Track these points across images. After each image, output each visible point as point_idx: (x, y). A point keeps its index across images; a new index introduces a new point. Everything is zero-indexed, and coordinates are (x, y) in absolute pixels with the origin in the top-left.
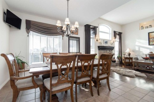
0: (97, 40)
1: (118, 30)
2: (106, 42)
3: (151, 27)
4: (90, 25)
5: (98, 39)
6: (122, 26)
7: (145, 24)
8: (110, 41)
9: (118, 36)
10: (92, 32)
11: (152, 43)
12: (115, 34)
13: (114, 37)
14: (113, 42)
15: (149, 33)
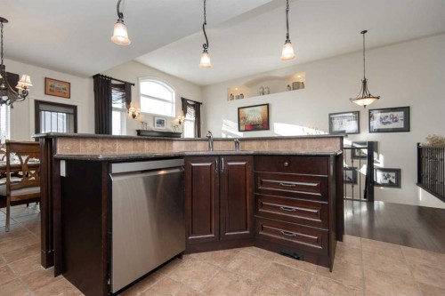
0: (134, 116)
1: (192, 96)
2: (161, 122)
3: (243, 97)
4: (111, 78)
5: (136, 114)
6: (202, 88)
7: (237, 90)
8: (172, 119)
9: (191, 111)
10: (116, 95)
11: (243, 128)
12: (185, 104)
13: (181, 112)
14: (180, 123)
15: (239, 109)
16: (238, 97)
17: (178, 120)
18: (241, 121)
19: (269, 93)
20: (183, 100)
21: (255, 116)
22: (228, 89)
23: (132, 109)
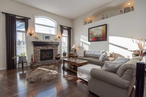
0: (31, 35)
1: (66, 24)
2: (47, 37)
3: (92, 22)
4: (16, 15)
5: (32, 33)
6: (72, 20)
7: (88, 19)
8: (54, 35)
10: (18, 24)
11: (91, 39)
12: (62, 28)
13: (60, 32)
14: (59, 37)
15: (89, 29)
16: (89, 23)
17: (58, 36)
18: (90, 36)
19: (107, 17)
20: (61, 26)
21: (98, 32)
22: (84, 19)
23: (29, 31)
